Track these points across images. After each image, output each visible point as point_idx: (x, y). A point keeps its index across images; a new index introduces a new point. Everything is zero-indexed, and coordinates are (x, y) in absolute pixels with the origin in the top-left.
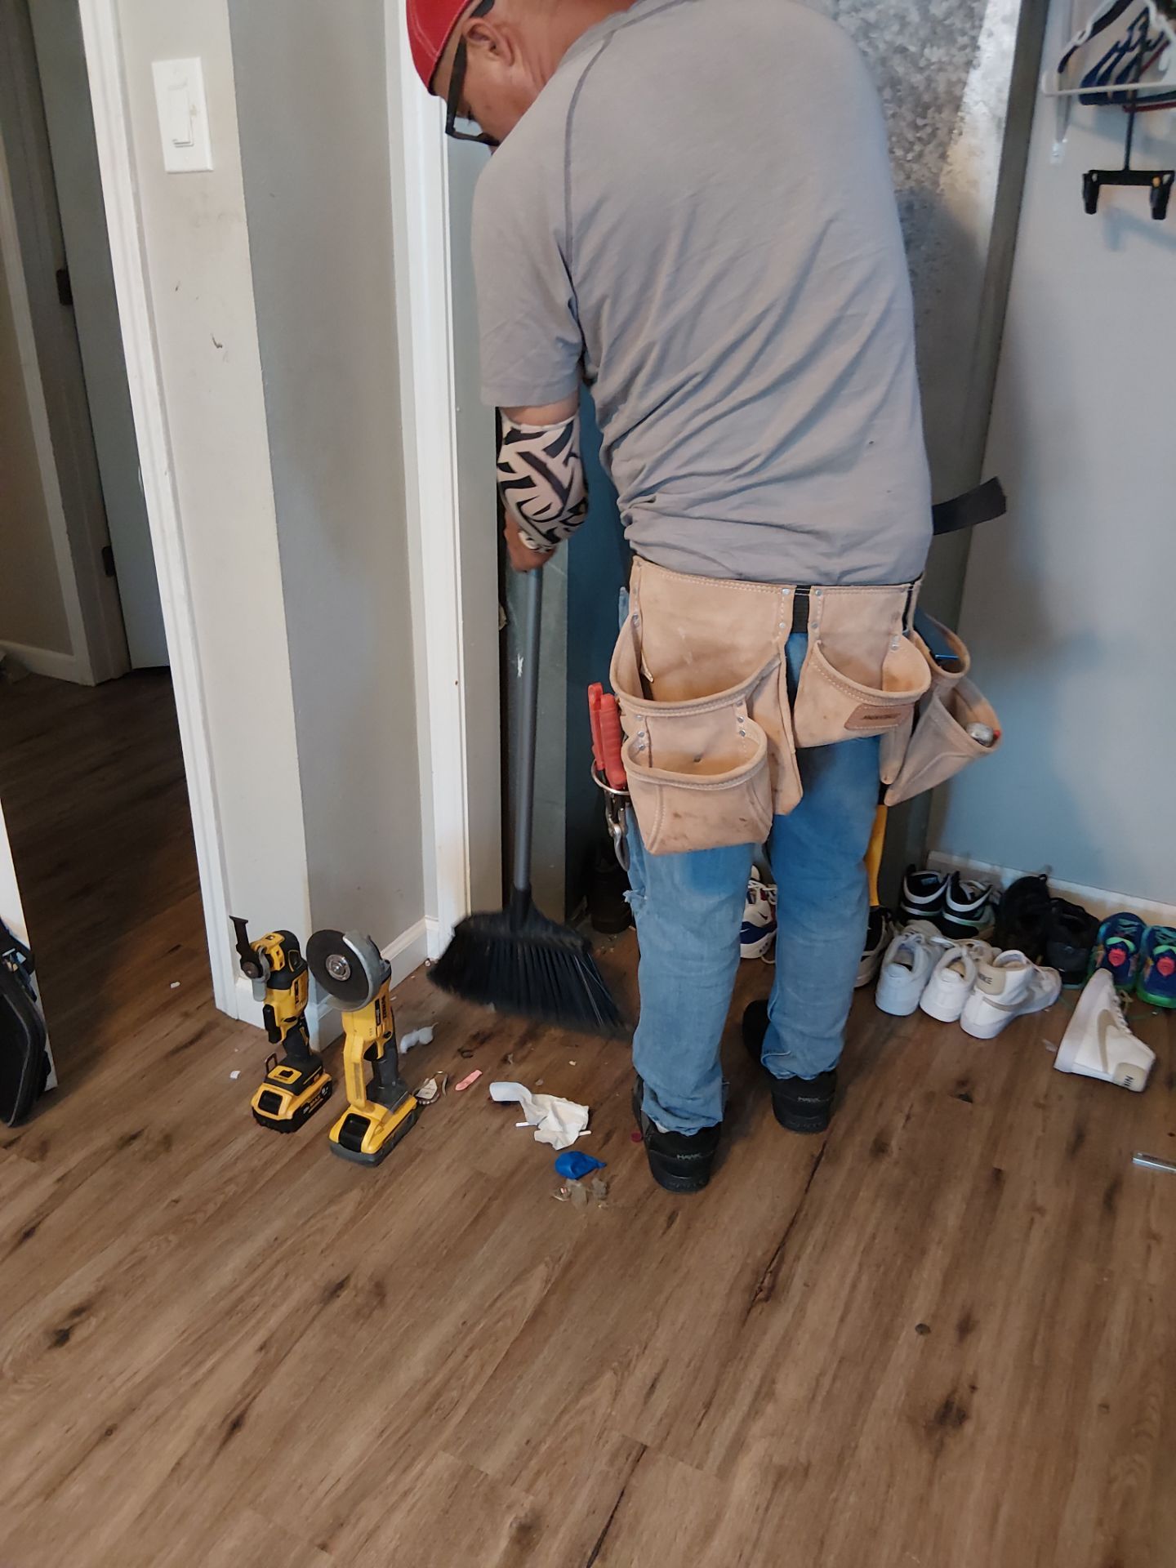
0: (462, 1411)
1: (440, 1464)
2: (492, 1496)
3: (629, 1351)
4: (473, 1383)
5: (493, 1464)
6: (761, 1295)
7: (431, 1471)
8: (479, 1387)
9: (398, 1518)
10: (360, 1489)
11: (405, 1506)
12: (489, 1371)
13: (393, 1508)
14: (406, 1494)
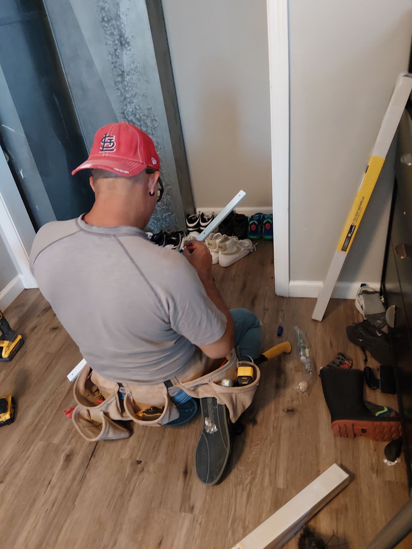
0: (45, 428)
1: (38, 446)
2: (57, 450)
4: (48, 418)
5: (56, 440)
7: (36, 449)
8: (51, 418)
9: (26, 466)
10: (13, 461)
11: (28, 462)
12: (54, 413)
13: (24, 463)
14: (28, 458)
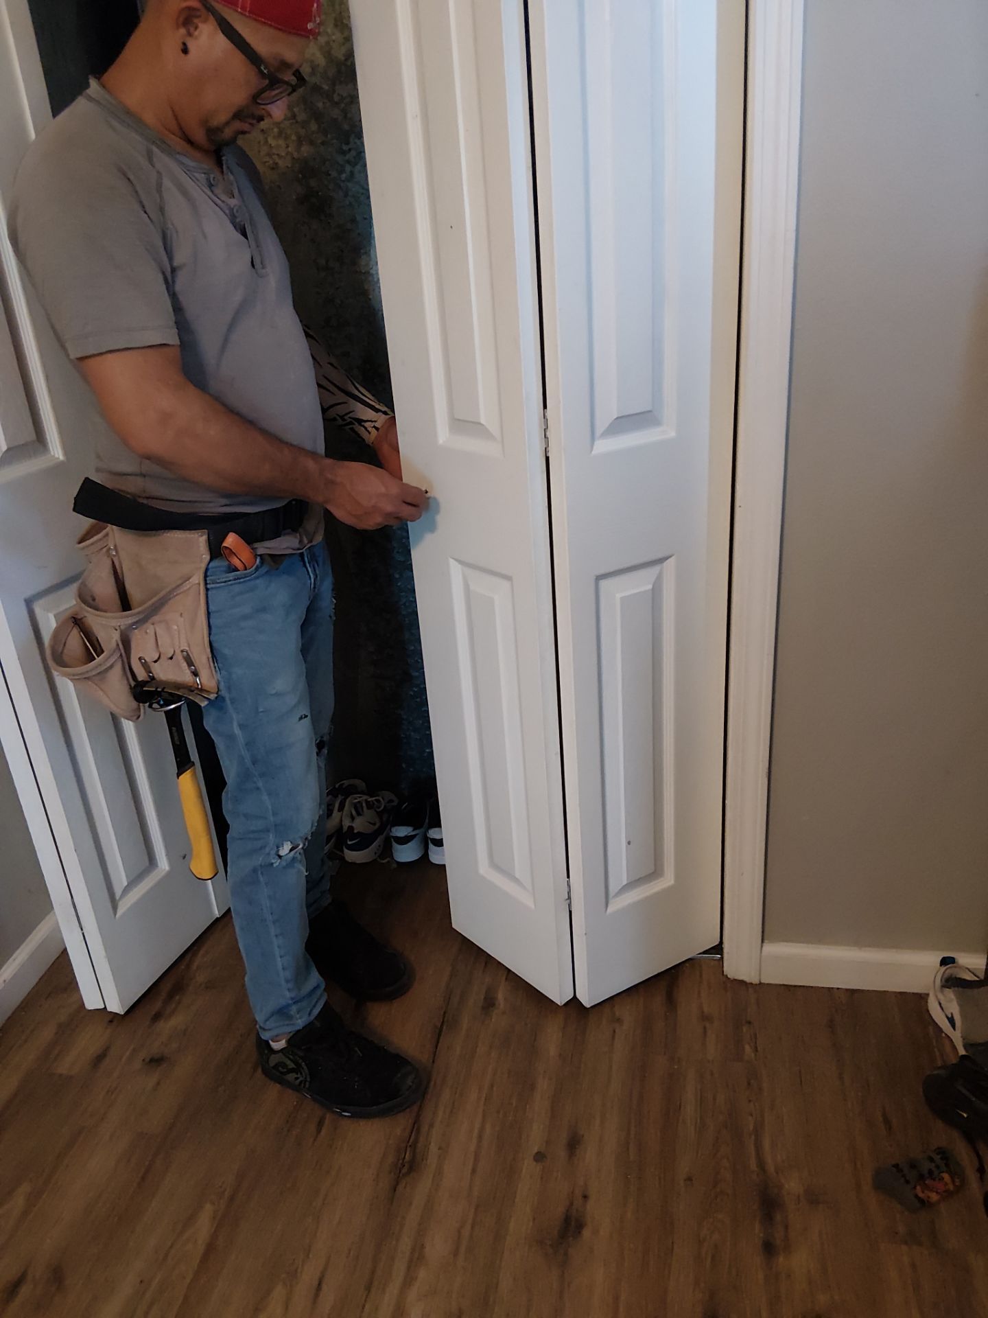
3: (294, 1260)
6: (405, 1170)
